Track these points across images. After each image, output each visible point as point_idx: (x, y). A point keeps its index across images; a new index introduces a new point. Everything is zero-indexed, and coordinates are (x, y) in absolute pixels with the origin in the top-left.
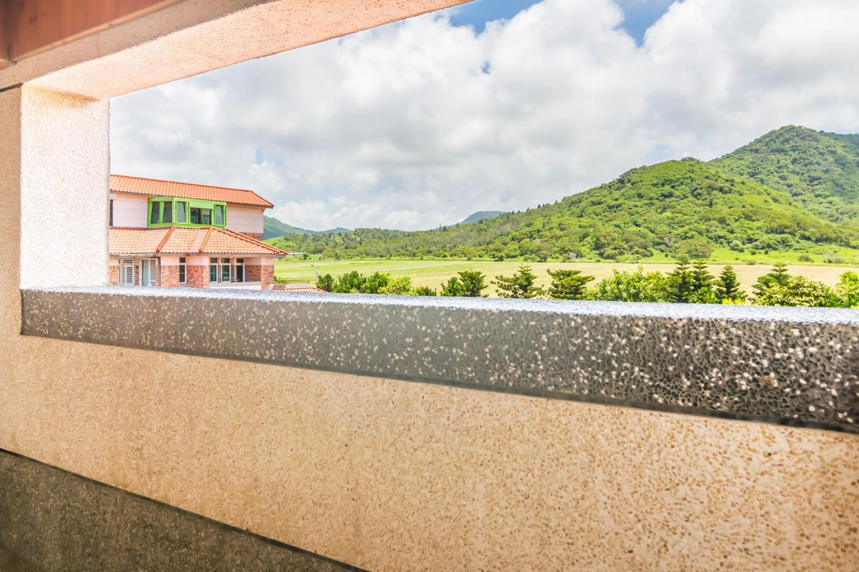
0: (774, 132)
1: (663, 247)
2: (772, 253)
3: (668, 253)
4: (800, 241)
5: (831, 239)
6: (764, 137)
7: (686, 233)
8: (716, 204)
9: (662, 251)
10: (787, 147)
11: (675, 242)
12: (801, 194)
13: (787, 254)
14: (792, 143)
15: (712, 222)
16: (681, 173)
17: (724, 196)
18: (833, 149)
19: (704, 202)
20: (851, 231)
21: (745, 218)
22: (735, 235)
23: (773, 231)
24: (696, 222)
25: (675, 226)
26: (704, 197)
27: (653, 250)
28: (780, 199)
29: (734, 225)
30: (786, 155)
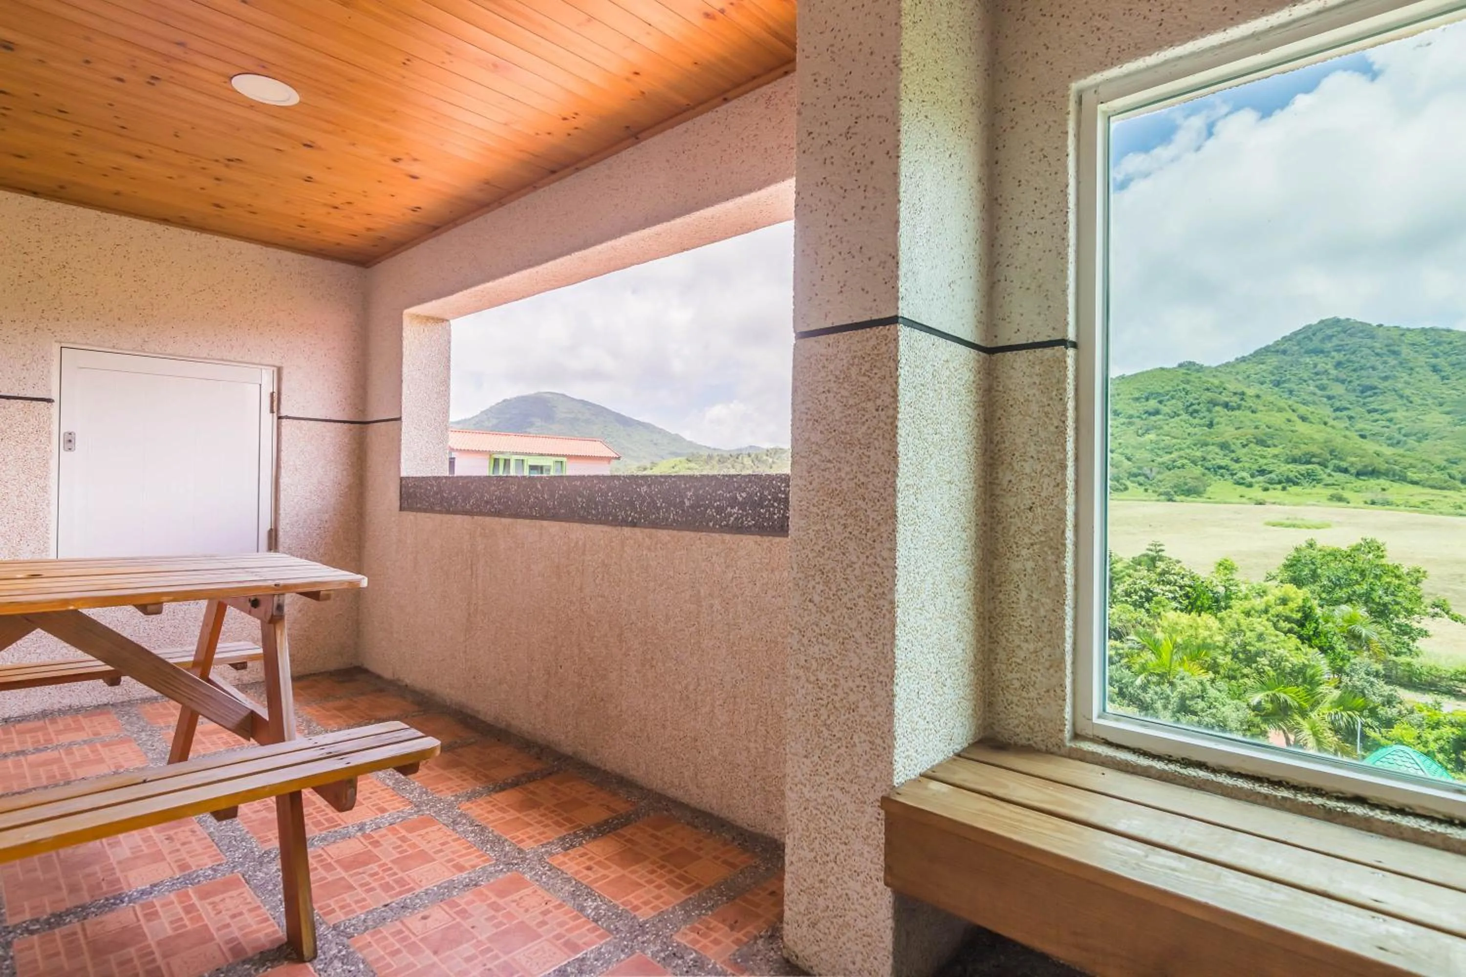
0: (1310, 326)
1: (1141, 479)
2: (1293, 489)
3: (1148, 487)
4: (1333, 473)
5: (1379, 472)
6: (1296, 334)
7: (1174, 461)
8: (1218, 423)
9: (1140, 484)
10: (1328, 346)
11: (1159, 473)
12: (1348, 409)
13: (1315, 490)
14: (1335, 341)
15: (1210, 448)
16: (1172, 384)
17: (1230, 413)
18: (1396, 348)
19: (1202, 422)
20: (1411, 461)
21: (1257, 443)
22: (1241, 465)
23: (1294, 461)
24: (1189, 447)
25: (1160, 452)
26: (1202, 415)
27: (1128, 483)
28: (1310, 416)
29: (1241, 452)
30: (1327, 357)
